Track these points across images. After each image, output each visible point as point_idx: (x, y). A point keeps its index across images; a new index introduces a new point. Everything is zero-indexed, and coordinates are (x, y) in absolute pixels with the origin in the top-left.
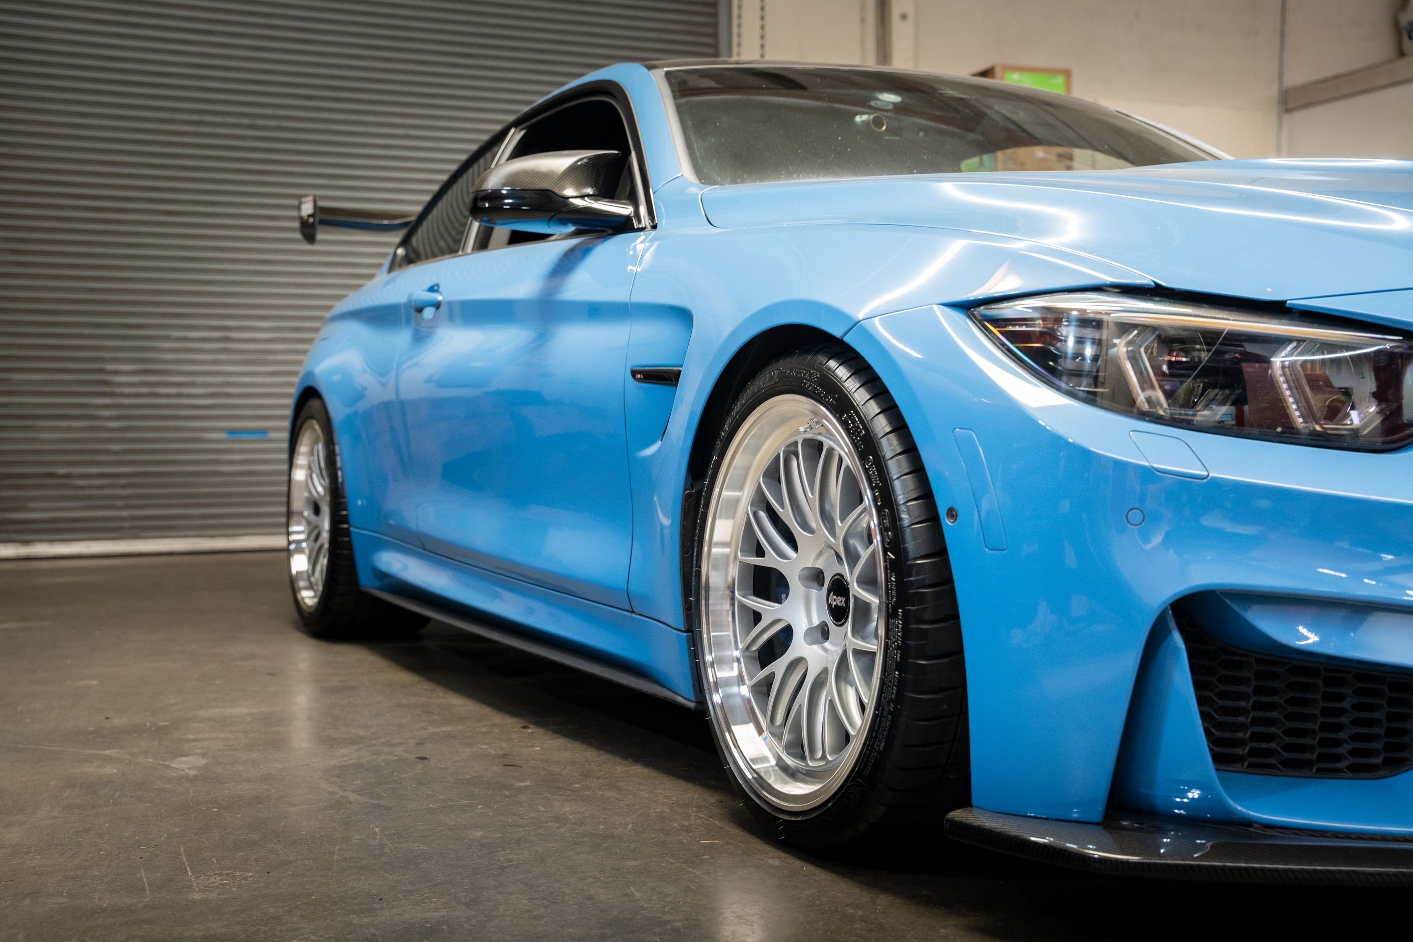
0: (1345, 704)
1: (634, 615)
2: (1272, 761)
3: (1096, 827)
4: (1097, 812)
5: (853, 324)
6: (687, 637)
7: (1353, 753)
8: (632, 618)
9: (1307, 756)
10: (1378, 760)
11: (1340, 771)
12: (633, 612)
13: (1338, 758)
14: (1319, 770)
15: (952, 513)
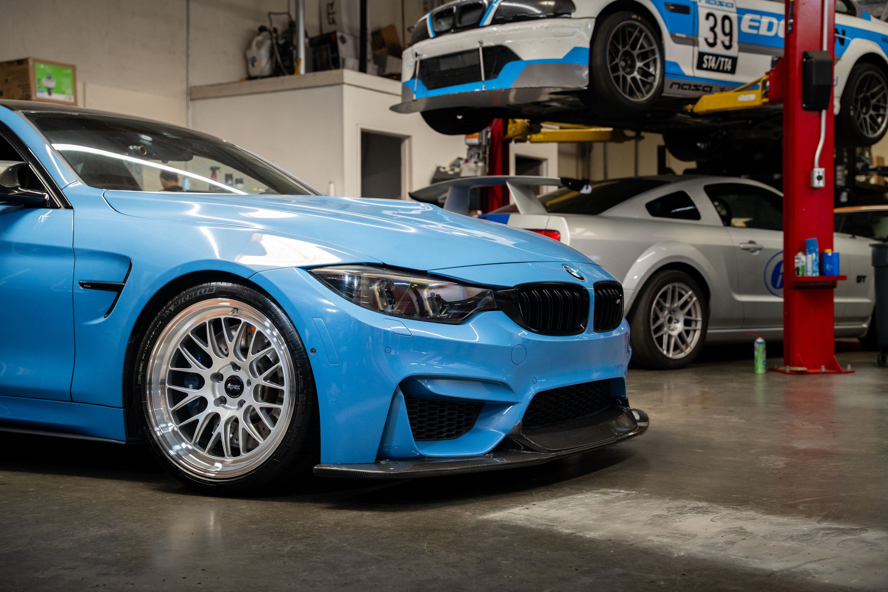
0: (445, 413)
1: (73, 403)
2: (423, 436)
3: (373, 465)
4: (373, 460)
5: (255, 273)
6: (124, 410)
7: (447, 431)
8: (71, 404)
9: (433, 433)
10: (454, 433)
11: (443, 437)
12: (72, 401)
13: (442, 433)
14: (437, 438)
15: (313, 350)
